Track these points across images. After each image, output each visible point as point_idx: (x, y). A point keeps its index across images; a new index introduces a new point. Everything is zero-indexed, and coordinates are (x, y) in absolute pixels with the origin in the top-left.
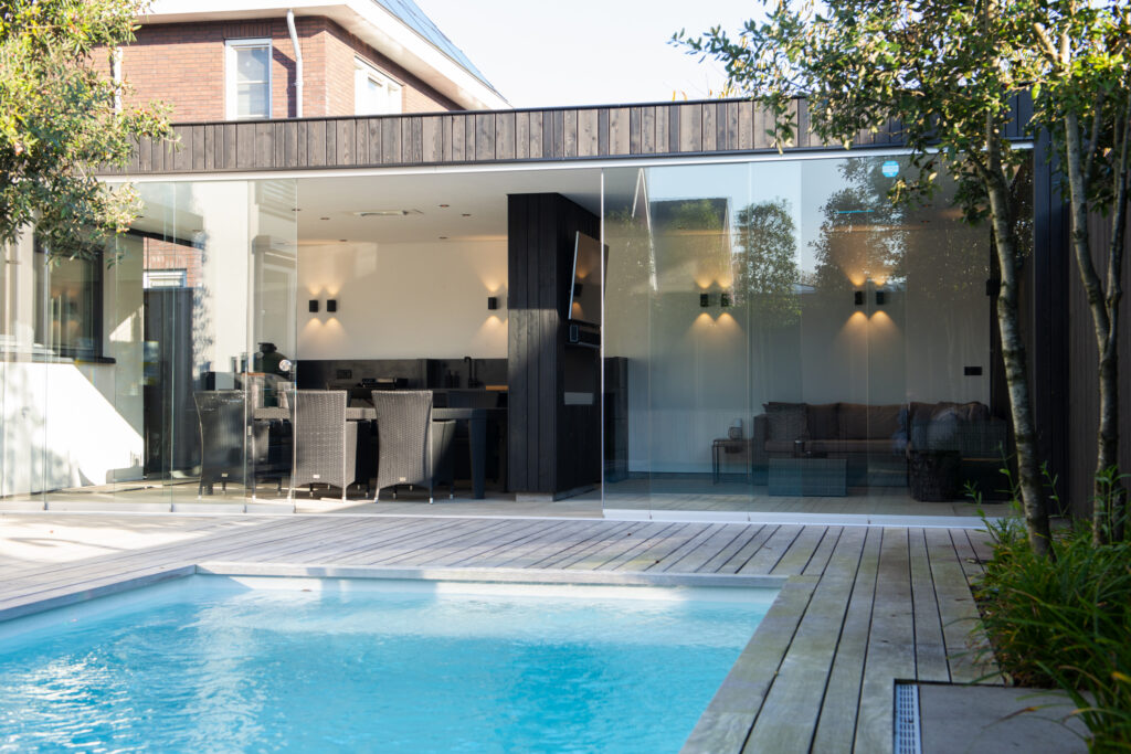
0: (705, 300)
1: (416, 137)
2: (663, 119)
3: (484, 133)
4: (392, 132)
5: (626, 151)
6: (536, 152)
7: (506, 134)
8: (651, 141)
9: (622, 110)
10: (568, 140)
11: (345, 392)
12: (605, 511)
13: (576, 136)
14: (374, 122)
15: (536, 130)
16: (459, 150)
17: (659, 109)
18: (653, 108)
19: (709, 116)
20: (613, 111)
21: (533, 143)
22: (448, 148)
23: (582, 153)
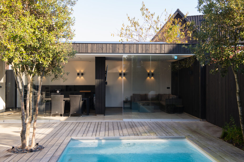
0: (120, 74)
1: (87, 47)
2: (135, 47)
3: (101, 47)
4: (81, 46)
5: (128, 52)
6: (111, 51)
7: (105, 48)
8: (133, 51)
9: (128, 44)
10: (117, 50)
11: (63, 95)
12: (123, 119)
13: (119, 49)
14: (78, 44)
15: (111, 47)
16: (95, 51)
17: (135, 45)
18: (133, 45)
19: (144, 46)
20: (126, 45)
21: (110, 50)
22: (93, 50)
23: (120, 52)
